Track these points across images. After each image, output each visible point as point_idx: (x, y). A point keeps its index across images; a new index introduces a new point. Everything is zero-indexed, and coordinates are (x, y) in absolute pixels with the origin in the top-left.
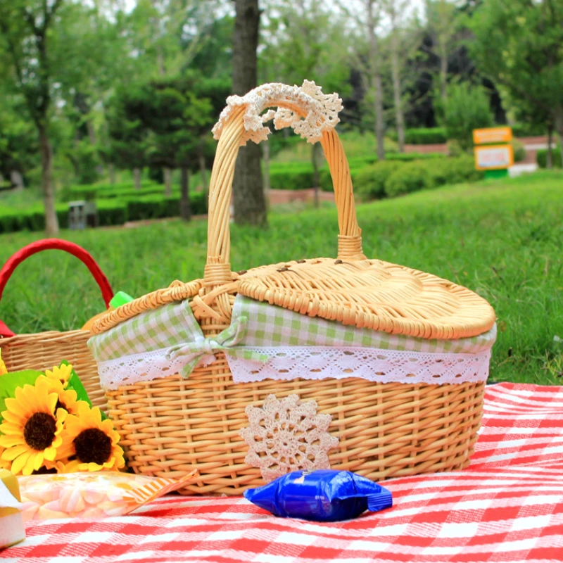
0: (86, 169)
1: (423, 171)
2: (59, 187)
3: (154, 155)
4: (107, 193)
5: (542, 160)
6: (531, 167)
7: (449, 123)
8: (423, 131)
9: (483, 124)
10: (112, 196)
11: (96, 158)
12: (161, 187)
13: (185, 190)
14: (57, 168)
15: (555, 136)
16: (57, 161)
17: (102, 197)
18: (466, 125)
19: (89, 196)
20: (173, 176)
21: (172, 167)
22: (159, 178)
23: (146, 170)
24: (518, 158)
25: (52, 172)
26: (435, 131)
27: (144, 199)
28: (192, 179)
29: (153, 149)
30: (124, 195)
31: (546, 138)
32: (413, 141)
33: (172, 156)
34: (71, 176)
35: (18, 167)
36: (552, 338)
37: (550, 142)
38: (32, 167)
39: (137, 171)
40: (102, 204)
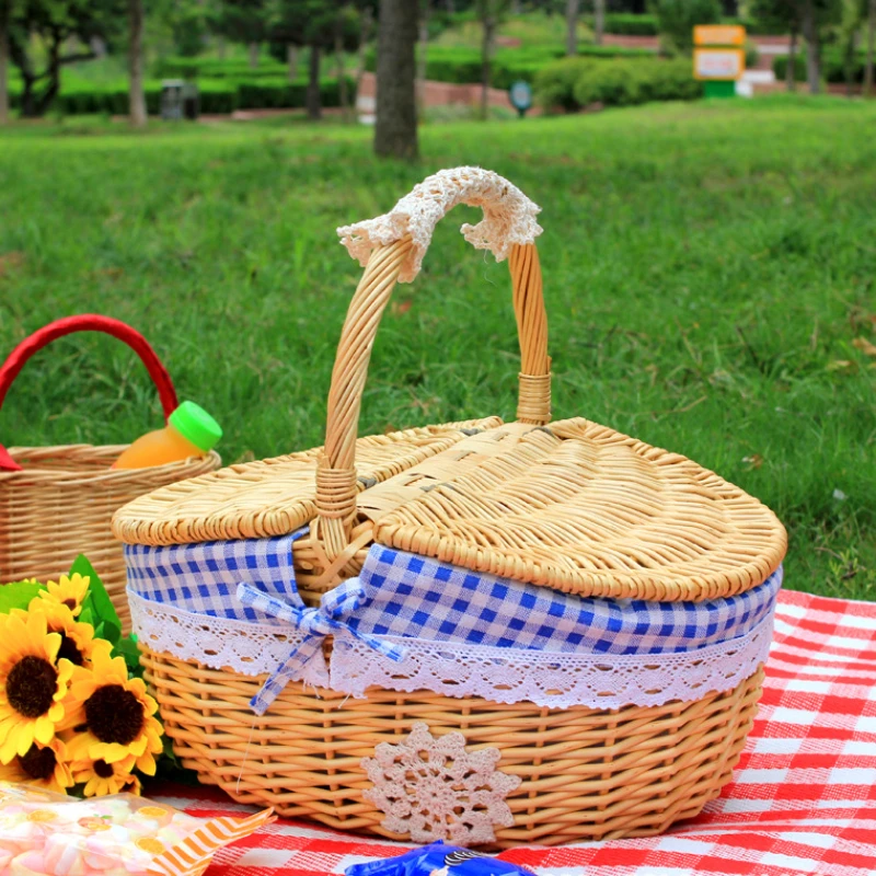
0: (189, 38)
1: (625, 75)
2: (152, 57)
3: (278, 27)
4: (213, 70)
5: (781, 69)
6: (766, 77)
7: (663, 12)
8: (628, 18)
9: (707, 18)
10: (220, 76)
11: (202, 24)
12: (284, 68)
13: (314, 72)
14: (151, 32)
15: (801, 39)
16: (150, 24)
17: (207, 76)
18: (685, 18)
19: (190, 73)
20: (300, 56)
21: (299, 43)
22: (281, 55)
23: (265, 46)
24: (751, 62)
25: (144, 38)
26: (644, 19)
27: (262, 83)
28: (325, 62)
29: (276, 19)
30: (237, 75)
31: (787, 38)
32: (615, 30)
33: (300, 29)
34: (169, 43)
35: (99, 32)
36: (832, 492)
37: (793, 43)
38: (116, 31)
39: (253, 47)
40: (207, 85)
